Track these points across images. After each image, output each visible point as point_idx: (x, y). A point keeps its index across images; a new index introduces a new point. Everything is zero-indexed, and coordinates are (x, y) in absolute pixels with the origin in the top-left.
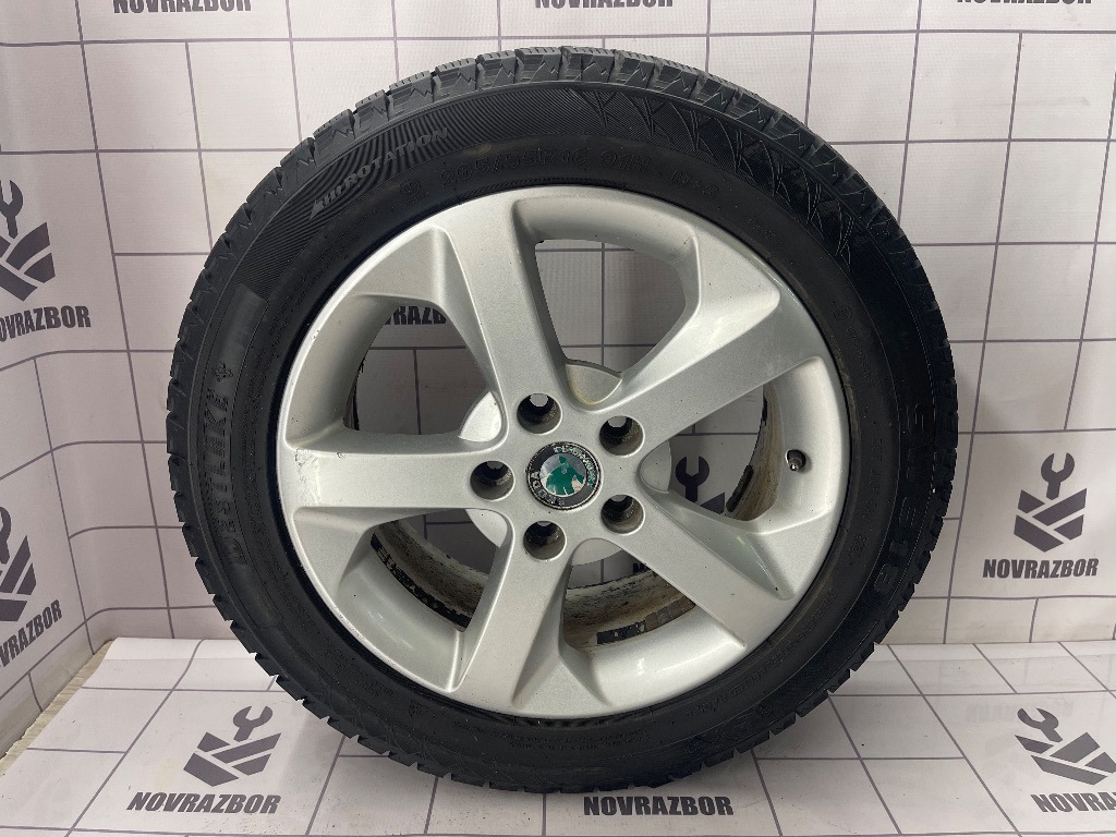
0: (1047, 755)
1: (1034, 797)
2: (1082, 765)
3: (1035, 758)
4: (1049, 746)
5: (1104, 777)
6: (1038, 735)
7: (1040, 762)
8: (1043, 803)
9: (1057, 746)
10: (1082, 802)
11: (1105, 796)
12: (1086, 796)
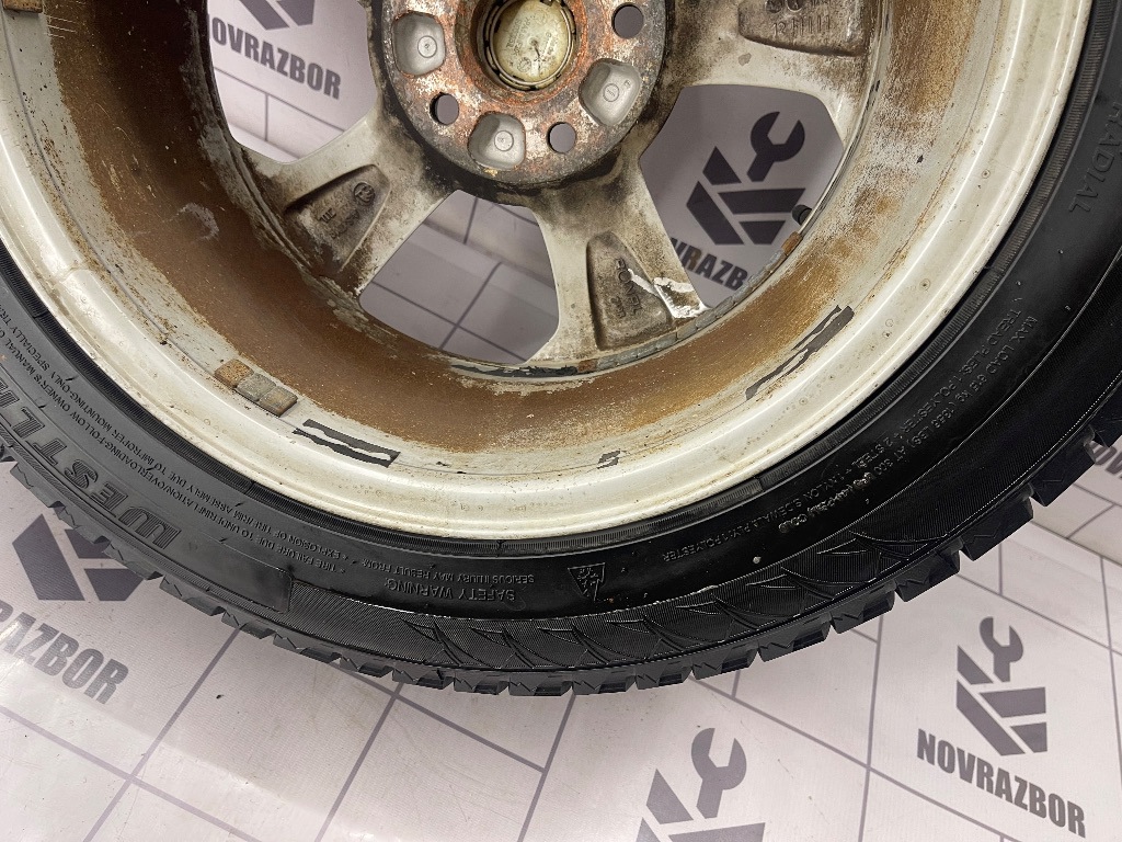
0: (976, 691)
1: (922, 733)
2: (1007, 724)
3: (960, 686)
4: (988, 681)
5: (1021, 752)
6: (985, 660)
7: (963, 695)
8: (926, 746)
9: (997, 686)
10: (970, 768)
11: (1003, 774)
12: (982, 763)
